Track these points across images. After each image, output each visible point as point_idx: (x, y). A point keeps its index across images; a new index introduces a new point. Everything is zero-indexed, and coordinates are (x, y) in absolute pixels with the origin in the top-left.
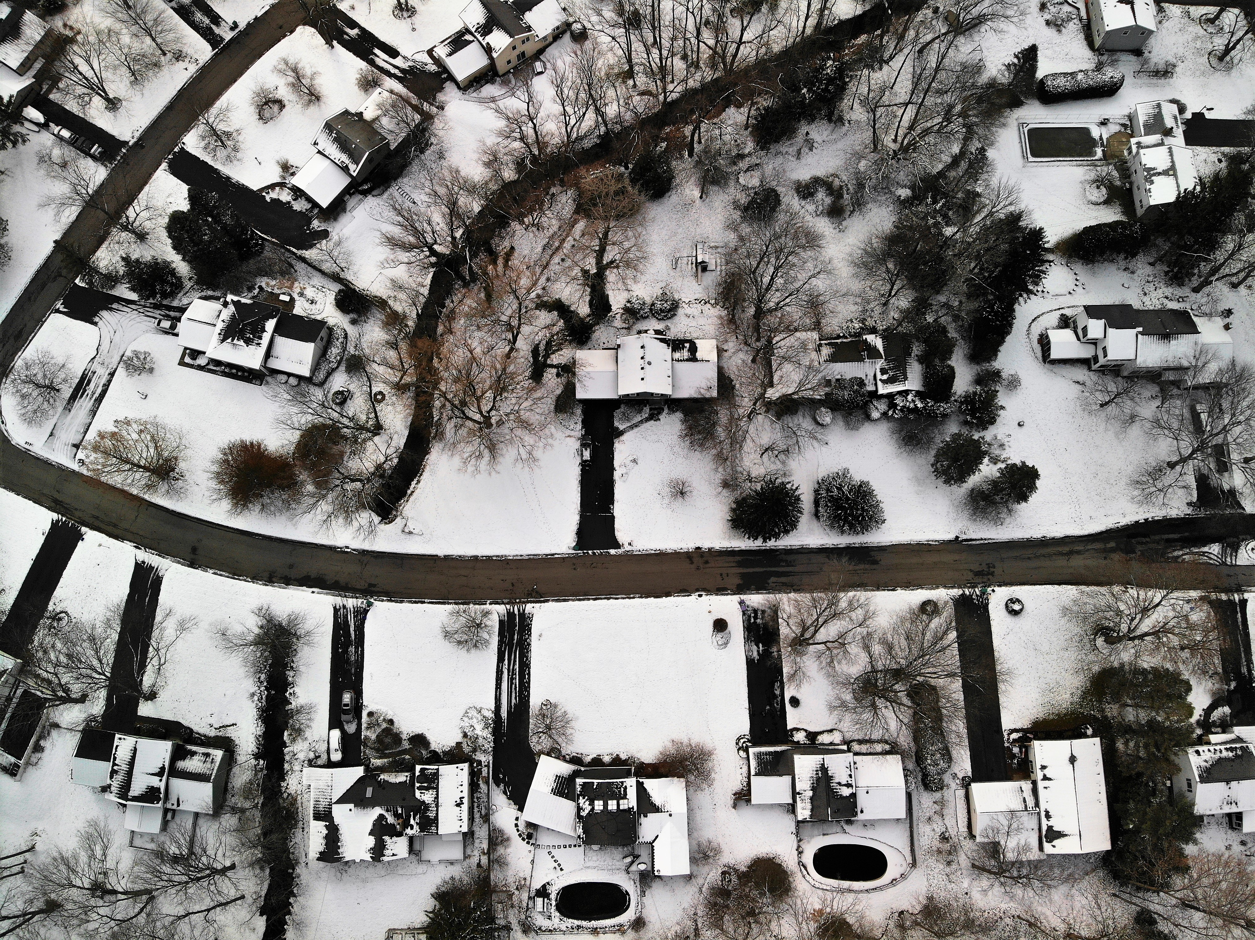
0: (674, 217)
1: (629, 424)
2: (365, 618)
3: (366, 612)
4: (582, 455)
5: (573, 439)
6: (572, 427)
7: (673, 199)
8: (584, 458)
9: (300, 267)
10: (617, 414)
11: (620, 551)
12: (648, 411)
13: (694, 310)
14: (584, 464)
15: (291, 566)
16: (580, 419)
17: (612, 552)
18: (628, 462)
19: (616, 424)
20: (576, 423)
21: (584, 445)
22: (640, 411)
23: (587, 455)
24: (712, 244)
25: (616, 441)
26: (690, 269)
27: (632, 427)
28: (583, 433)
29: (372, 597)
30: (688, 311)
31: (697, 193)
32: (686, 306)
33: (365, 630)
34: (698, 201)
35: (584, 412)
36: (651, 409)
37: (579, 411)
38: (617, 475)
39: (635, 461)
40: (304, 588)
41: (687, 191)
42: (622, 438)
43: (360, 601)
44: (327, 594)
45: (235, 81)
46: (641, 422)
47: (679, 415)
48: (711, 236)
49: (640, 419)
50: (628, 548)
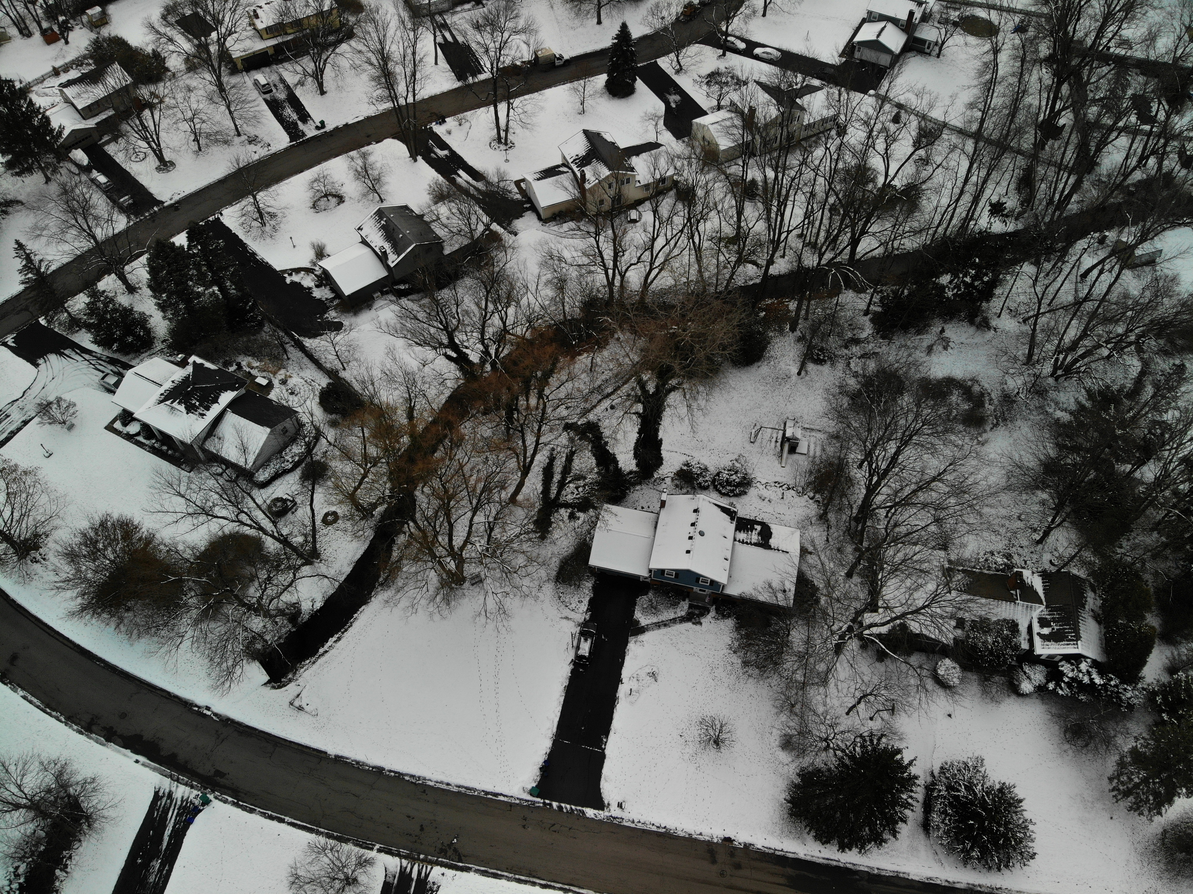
0: (762, 388)
1: (655, 620)
2: (189, 822)
3: (196, 811)
4: (578, 648)
5: (571, 624)
6: (573, 606)
7: (763, 369)
8: (580, 652)
9: (294, 353)
10: (643, 601)
11: (602, 815)
12: (686, 607)
13: (773, 493)
14: (578, 662)
15: (123, 716)
16: (588, 599)
17: (590, 812)
18: (643, 674)
19: (638, 615)
20: (580, 602)
21: (584, 634)
22: (675, 605)
23: (585, 648)
24: (806, 426)
25: (632, 640)
26: (772, 447)
27: (658, 625)
28: (588, 617)
29: (213, 791)
30: (765, 493)
31: (795, 370)
32: (761, 487)
33: (186, 840)
34: (794, 378)
35: (595, 589)
36: (691, 606)
37: (588, 585)
38: (622, 691)
39: (653, 675)
40: (128, 752)
41: (782, 365)
42: (641, 637)
43: (195, 792)
44: (154, 769)
45: (302, 171)
46: (674, 621)
47: (730, 623)
48: (805, 417)
49: (672, 616)
50: (615, 811)
